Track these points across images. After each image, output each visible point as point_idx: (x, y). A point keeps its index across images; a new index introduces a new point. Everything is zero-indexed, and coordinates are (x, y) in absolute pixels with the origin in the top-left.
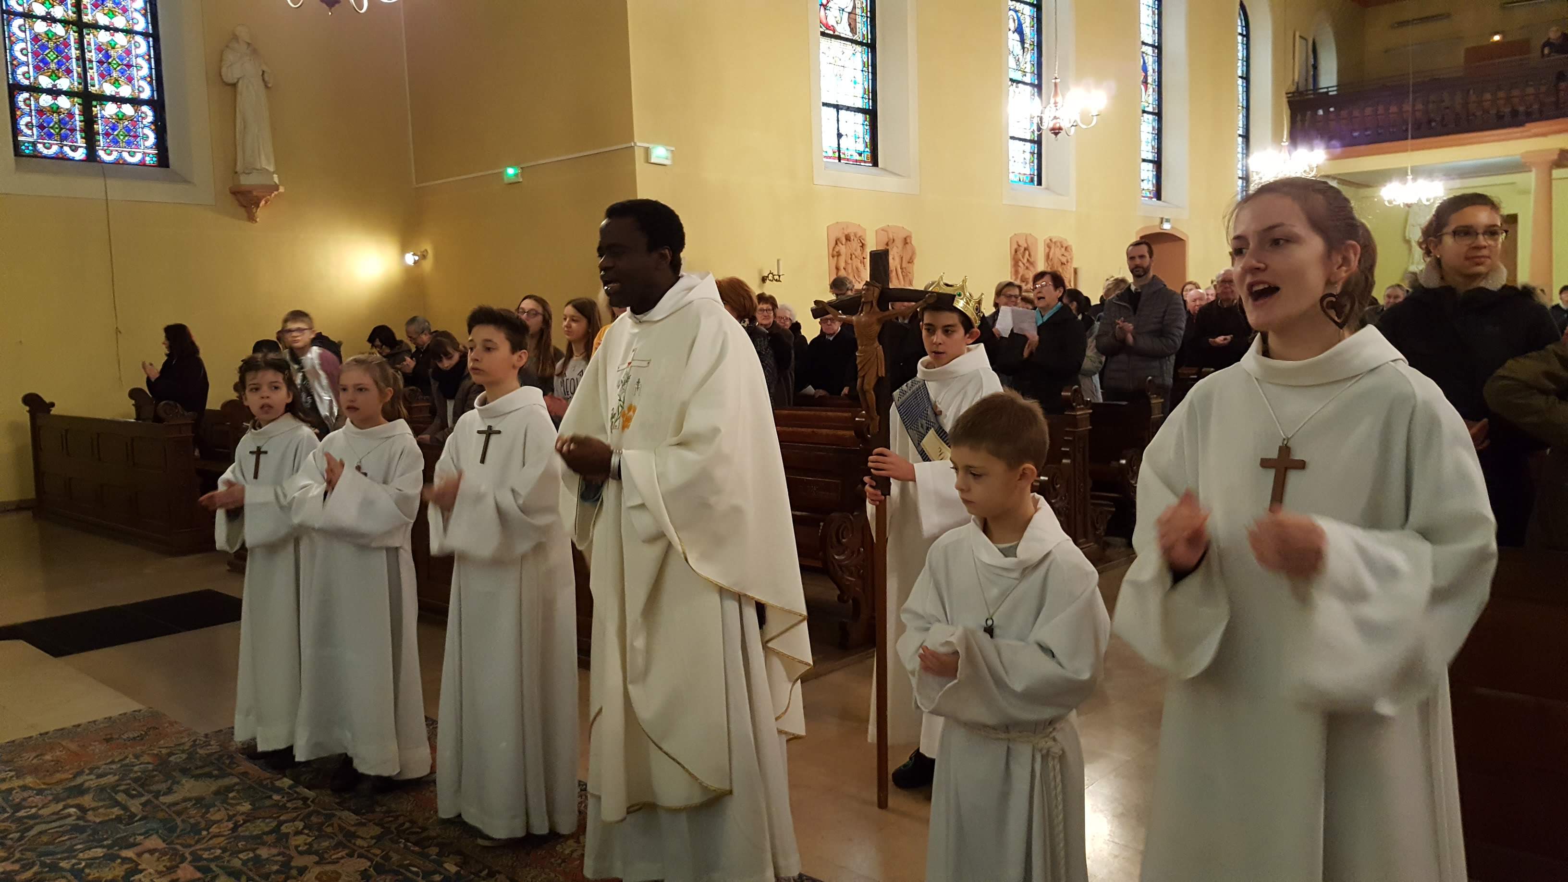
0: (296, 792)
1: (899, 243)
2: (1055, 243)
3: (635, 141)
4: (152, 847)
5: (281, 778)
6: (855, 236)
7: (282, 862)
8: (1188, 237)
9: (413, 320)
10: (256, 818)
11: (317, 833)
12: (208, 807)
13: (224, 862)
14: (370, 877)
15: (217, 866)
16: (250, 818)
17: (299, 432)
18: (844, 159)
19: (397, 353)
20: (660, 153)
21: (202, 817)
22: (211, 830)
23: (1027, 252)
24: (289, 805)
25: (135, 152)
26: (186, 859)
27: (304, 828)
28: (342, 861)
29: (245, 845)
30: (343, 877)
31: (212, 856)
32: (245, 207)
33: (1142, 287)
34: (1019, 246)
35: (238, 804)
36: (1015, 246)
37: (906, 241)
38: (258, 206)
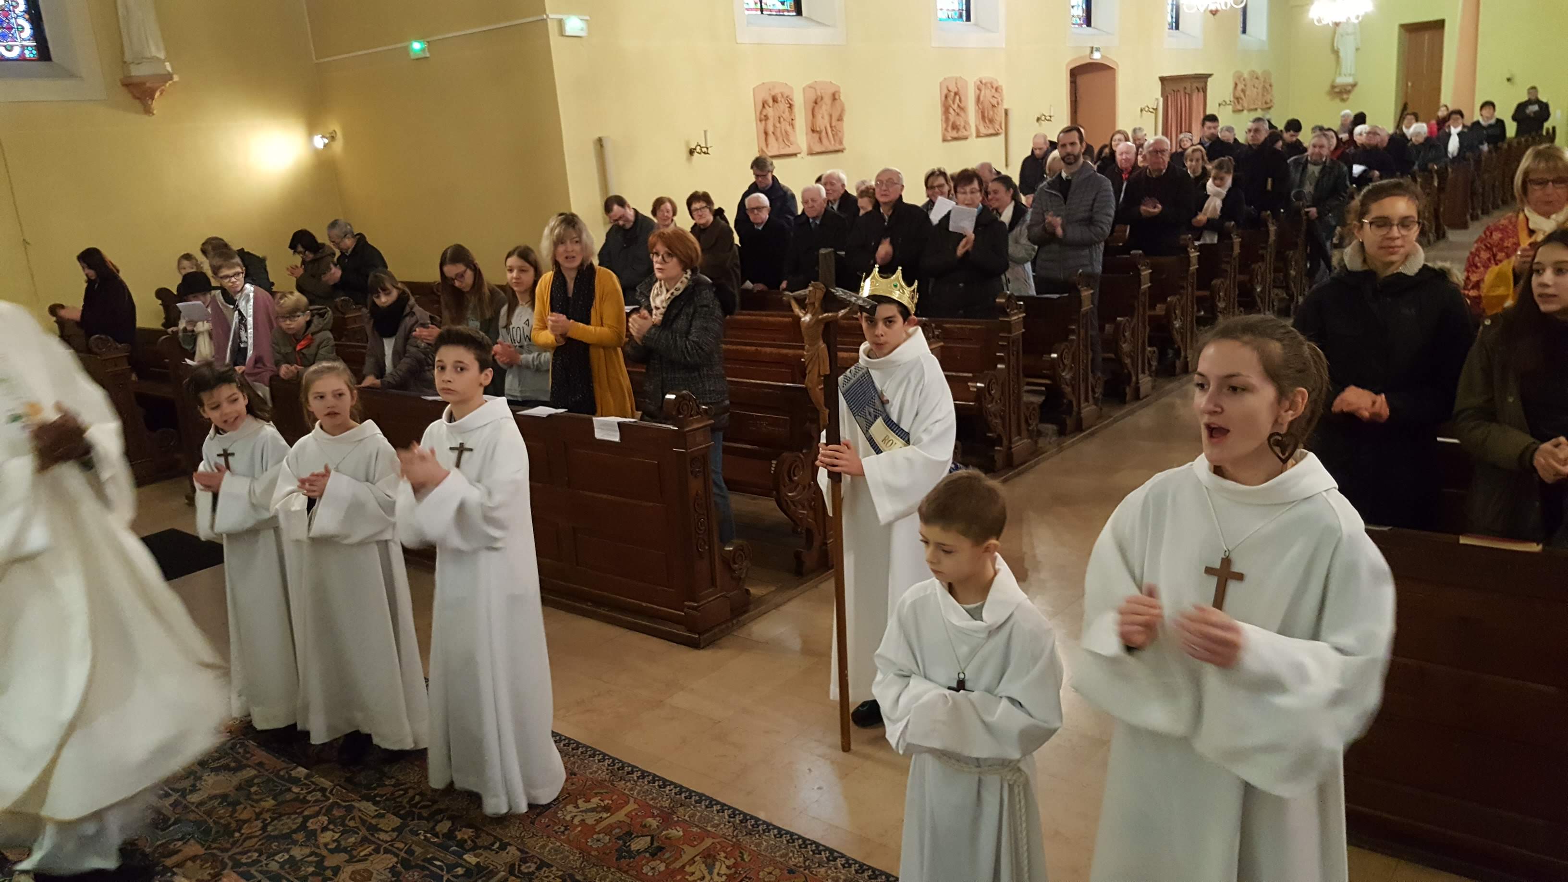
0: (313, 783)
1: (828, 100)
2: (985, 84)
3: (548, 12)
4: (192, 854)
5: (295, 768)
6: (782, 96)
7: (315, 862)
8: (1117, 65)
9: (334, 224)
10: (281, 815)
11: (342, 829)
12: (235, 804)
13: (261, 866)
14: (400, 873)
15: (256, 871)
16: (278, 816)
17: (263, 433)
18: (767, 10)
19: (322, 258)
20: (574, 25)
21: (231, 816)
22: (243, 831)
23: (958, 97)
24: (309, 798)
25: (12, 46)
26: (227, 864)
27: (329, 823)
28: (371, 858)
29: (278, 846)
30: (374, 875)
31: (250, 860)
32: (138, 98)
33: (1073, 174)
34: (949, 91)
35: (261, 800)
36: (945, 91)
37: (834, 97)
38: (152, 98)
